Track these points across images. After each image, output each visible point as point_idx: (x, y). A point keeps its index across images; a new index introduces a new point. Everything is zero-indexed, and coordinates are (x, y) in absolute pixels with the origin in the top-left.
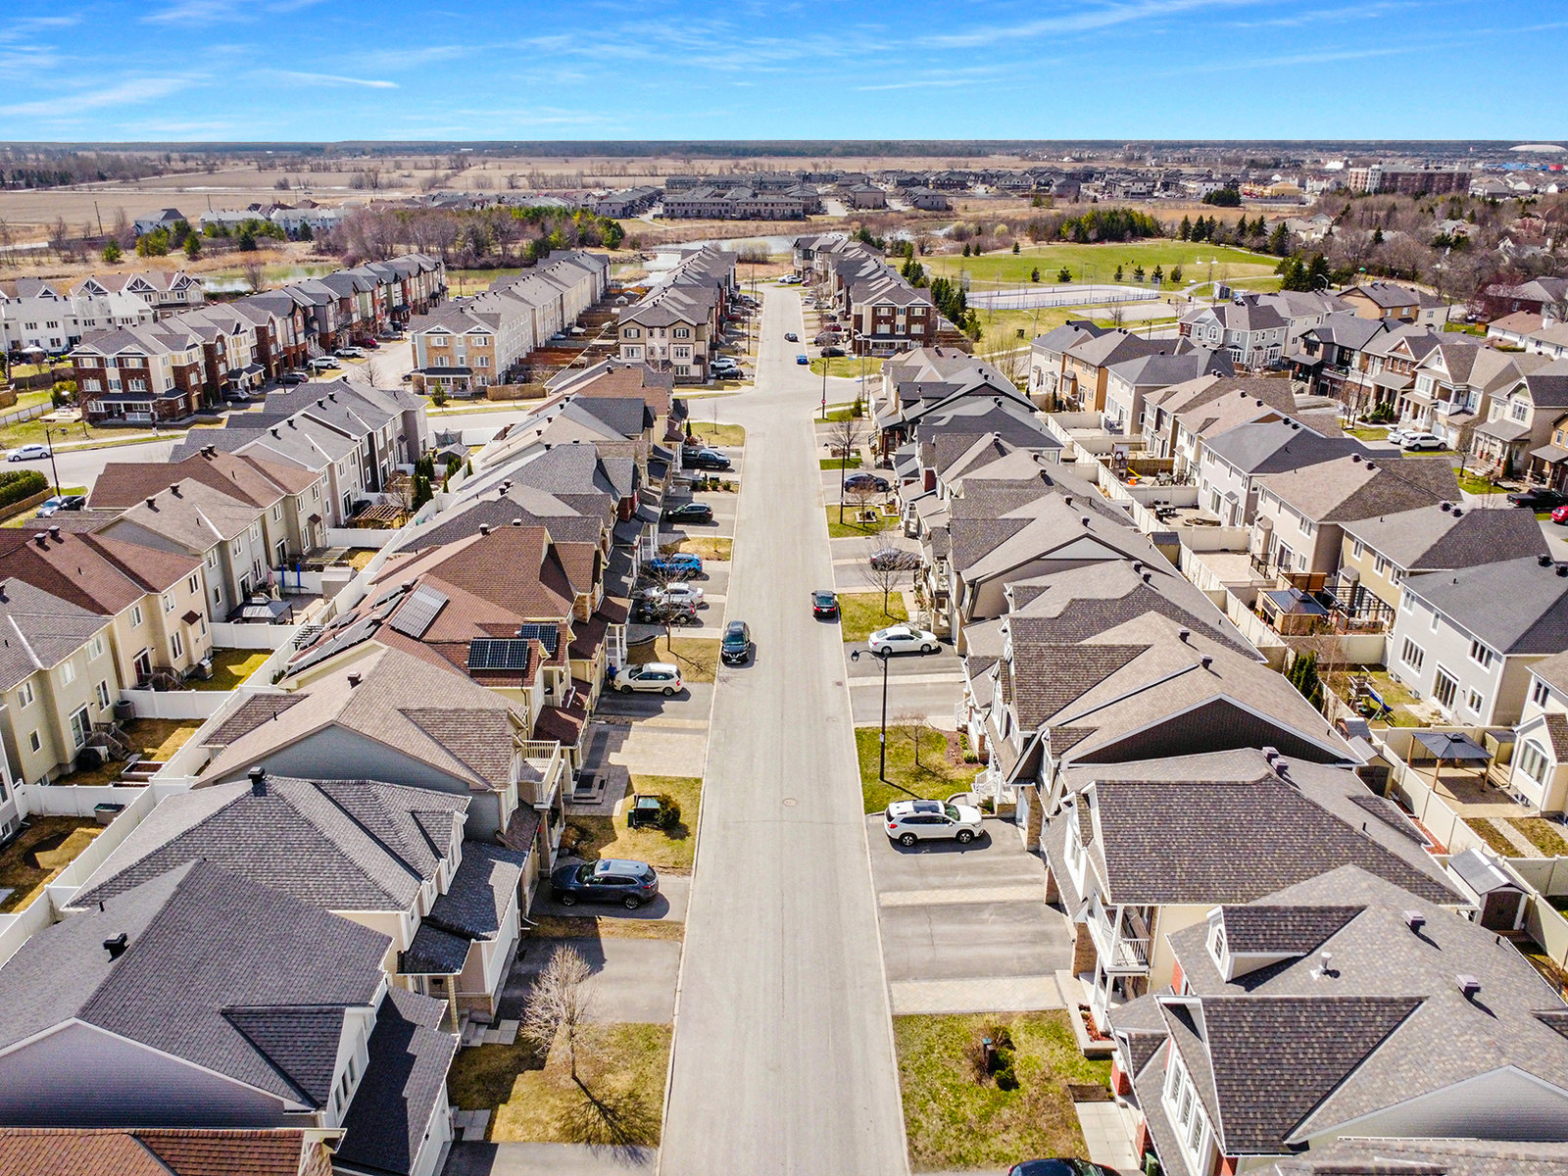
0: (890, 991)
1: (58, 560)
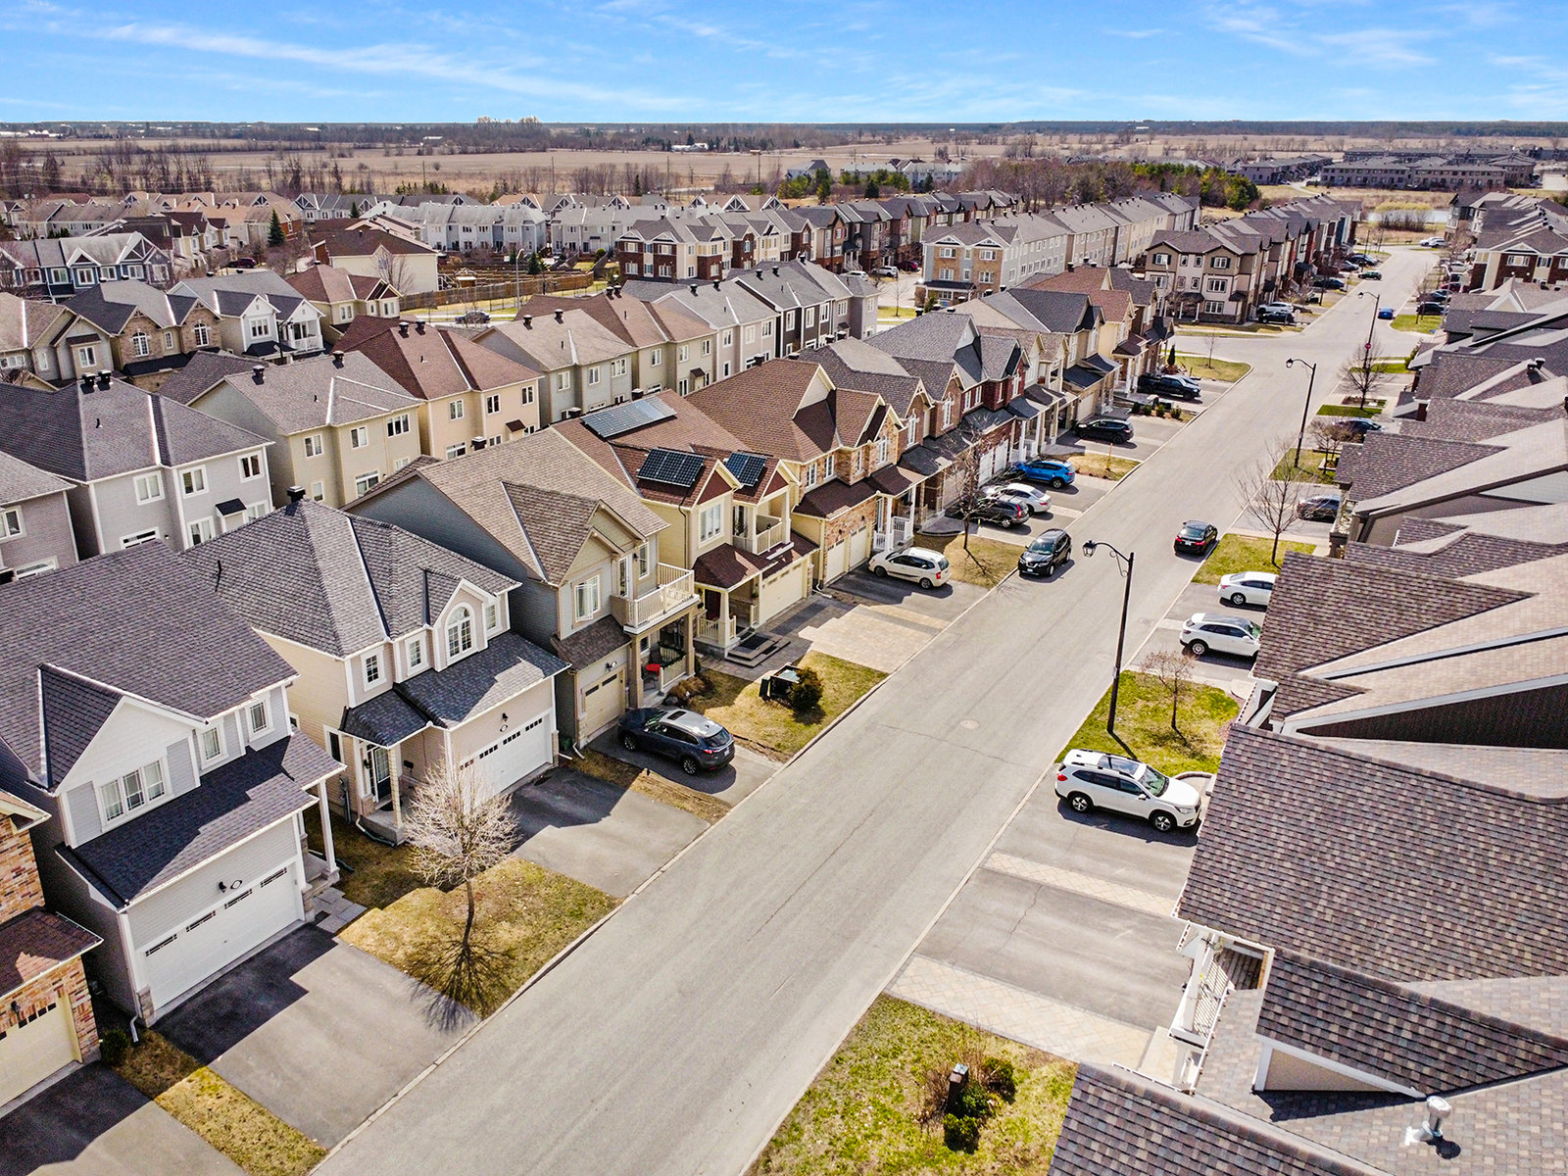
0: (907, 964)
1: (409, 347)
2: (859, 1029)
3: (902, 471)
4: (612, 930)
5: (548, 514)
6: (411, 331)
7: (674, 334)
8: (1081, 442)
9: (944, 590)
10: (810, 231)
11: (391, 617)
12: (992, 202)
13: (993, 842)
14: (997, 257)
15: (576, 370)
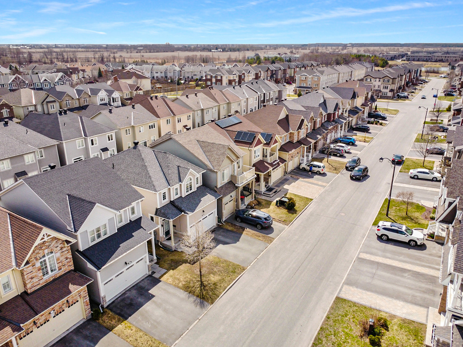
1: (154, 103)
2: (332, 308)
3: (308, 139)
4: (245, 277)
5: (212, 150)
6: (154, 98)
7: (230, 100)
8: (354, 132)
9: (324, 175)
10: (261, 72)
11: (170, 180)
12: (312, 64)
13: (359, 250)
14: (319, 79)
15: (202, 110)
